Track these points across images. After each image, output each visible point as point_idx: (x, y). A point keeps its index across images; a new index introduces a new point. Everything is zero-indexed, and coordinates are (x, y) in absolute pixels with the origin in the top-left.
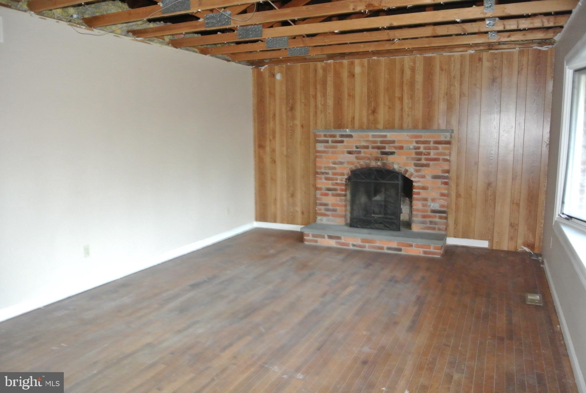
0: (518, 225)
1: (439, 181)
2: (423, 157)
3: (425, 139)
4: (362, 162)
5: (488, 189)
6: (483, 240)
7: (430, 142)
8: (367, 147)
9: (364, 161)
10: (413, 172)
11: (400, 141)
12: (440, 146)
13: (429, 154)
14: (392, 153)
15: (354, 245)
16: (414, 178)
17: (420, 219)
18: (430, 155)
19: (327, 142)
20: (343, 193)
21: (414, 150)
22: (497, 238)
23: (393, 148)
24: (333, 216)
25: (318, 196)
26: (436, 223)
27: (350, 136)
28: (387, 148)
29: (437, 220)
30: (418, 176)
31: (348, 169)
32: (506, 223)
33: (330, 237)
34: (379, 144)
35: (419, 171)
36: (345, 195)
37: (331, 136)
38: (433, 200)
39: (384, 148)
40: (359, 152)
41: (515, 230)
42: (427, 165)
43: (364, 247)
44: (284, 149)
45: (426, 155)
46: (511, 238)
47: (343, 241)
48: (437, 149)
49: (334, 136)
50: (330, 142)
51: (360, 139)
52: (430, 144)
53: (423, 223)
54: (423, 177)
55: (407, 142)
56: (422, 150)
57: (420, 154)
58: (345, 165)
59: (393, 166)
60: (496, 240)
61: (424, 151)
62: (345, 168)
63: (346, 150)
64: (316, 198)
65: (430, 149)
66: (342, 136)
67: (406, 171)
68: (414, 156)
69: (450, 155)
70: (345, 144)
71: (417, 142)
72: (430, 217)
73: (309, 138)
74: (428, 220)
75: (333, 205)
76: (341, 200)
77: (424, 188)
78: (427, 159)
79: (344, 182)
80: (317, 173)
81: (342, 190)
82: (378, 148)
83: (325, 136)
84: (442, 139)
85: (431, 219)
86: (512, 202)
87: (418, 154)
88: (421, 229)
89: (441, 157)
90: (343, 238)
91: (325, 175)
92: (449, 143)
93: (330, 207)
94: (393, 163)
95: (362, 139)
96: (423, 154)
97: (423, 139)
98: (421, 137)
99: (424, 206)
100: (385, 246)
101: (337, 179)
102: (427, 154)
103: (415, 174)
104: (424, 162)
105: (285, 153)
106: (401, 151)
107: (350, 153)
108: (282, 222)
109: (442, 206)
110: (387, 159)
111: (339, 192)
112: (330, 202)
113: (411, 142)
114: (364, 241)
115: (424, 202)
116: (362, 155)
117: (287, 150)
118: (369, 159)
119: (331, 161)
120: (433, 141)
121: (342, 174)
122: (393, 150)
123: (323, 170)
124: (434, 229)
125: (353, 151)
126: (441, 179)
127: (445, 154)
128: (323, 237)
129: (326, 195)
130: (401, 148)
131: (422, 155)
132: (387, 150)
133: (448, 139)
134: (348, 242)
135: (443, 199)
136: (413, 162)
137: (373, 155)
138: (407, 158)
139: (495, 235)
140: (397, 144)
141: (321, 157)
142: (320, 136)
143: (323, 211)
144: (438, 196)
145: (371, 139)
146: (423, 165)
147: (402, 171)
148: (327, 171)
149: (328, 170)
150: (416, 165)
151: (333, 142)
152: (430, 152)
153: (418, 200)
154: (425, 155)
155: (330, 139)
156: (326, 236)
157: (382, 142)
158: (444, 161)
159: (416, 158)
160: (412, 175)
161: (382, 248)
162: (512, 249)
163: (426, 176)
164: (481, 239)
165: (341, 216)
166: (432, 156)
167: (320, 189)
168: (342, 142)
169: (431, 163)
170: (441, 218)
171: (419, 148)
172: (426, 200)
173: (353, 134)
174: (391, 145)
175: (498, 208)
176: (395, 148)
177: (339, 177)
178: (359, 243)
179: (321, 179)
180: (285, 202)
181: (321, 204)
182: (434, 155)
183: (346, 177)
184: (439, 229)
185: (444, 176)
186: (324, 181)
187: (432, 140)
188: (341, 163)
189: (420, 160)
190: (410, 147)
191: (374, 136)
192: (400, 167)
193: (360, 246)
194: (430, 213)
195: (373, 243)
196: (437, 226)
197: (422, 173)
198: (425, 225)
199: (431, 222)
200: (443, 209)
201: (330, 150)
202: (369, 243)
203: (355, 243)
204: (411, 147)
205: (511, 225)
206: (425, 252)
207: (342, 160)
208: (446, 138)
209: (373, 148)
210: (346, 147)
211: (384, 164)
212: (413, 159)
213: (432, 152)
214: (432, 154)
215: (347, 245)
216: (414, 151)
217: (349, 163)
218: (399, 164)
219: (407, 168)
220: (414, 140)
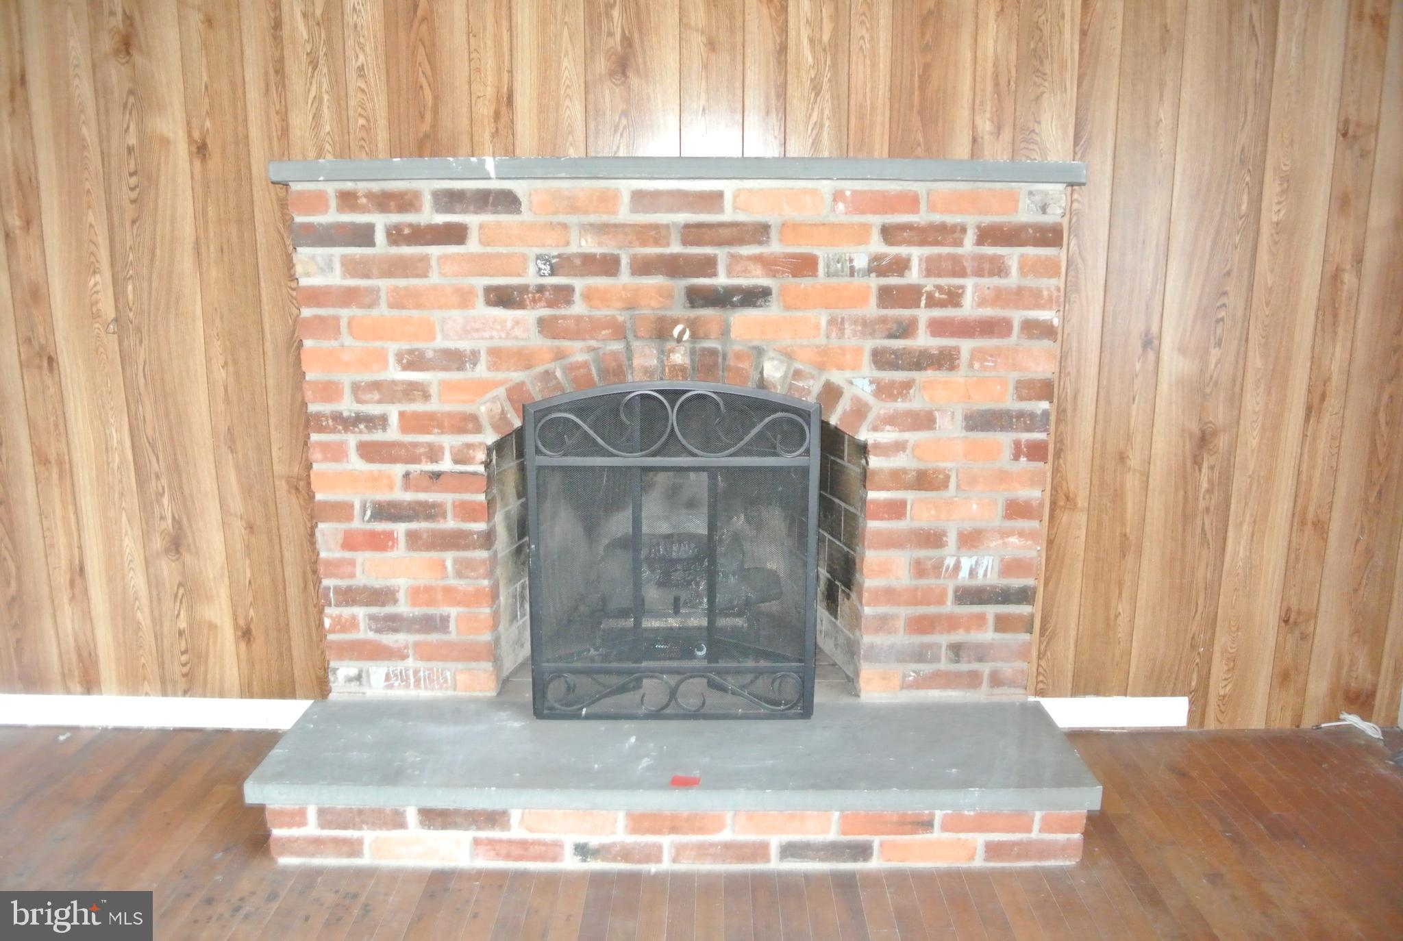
0: (1316, 617)
1: (1005, 439)
2: (924, 315)
3: (937, 218)
4: (578, 352)
5: (1197, 462)
6: (1164, 694)
7: (964, 230)
8: (608, 265)
9: (593, 343)
10: (871, 400)
11: (791, 229)
12: (1013, 256)
13: (954, 298)
14: (754, 297)
15: (582, 850)
16: (875, 429)
17: (901, 639)
18: (957, 304)
19: (364, 236)
20: (481, 526)
21: (873, 275)
22: (1226, 679)
23: (758, 270)
24: (428, 653)
25: (329, 550)
26: (981, 653)
27: (508, 202)
28: (721, 268)
29: (988, 635)
30: (891, 420)
31: (501, 391)
32: (1267, 612)
33: (434, 818)
34: (675, 248)
35: (900, 394)
36: (488, 539)
37: (384, 202)
38: (970, 539)
39: (707, 266)
40: (563, 295)
41: (1303, 637)
42: (945, 360)
43: (654, 854)
44: (102, 282)
45: (942, 304)
46: (1284, 677)
47: (516, 832)
48: (998, 268)
49: (405, 202)
50: (380, 236)
51: (561, 218)
52: (959, 243)
53: (919, 655)
54: (924, 421)
55: (833, 231)
56: (914, 276)
57: (910, 296)
58: (481, 370)
59: (762, 373)
60: (1218, 686)
61: (929, 284)
62: (482, 387)
63: (482, 282)
64: (313, 568)
65: (962, 273)
66: (450, 200)
67: (831, 393)
68: (872, 309)
69: (1064, 300)
70: (473, 245)
71: (889, 234)
72: (952, 623)
73: (245, 219)
74: (943, 639)
75: (417, 594)
76: (463, 569)
77: (925, 481)
78: (938, 328)
79: (481, 469)
80: (311, 422)
81: (466, 511)
82: (673, 267)
83: (348, 200)
84: (1025, 214)
85: (959, 636)
86: (1299, 518)
87: (887, 296)
88: (905, 686)
89: (1017, 316)
90: (515, 815)
91: (361, 432)
92: (1050, 236)
93: (403, 608)
94: (759, 352)
95: (573, 219)
96: (924, 298)
97: (922, 217)
98: (912, 202)
99: (919, 569)
100: (775, 842)
101: (434, 454)
102: (944, 296)
103: (880, 408)
104: (923, 340)
105: (107, 307)
106: (805, 282)
107: (503, 298)
108: (132, 683)
109: (1011, 567)
110: (725, 332)
111: (450, 523)
112: (402, 583)
113: (860, 234)
114: (639, 822)
115: (922, 553)
116: (578, 308)
117: (119, 294)
118: (619, 332)
119: (392, 348)
120: (979, 227)
121: (466, 423)
122: (757, 279)
123: (347, 406)
124: (973, 680)
125: (523, 289)
126: (1016, 430)
127: (1035, 299)
128: (397, 820)
129: (380, 542)
130: (804, 265)
131: (918, 306)
132: (722, 280)
133: (1054, 216)
134: (548, 837)
135: (1021, 534)
136: (869, 344)
137: (645, 312)
138: (836, 324)
139: (1218, 668)
140: (775, 247)
141: (328, 327)
142: (316, 202)
143: (364, 633)
144: (995, 518)
145: (624, 214)
146: (922, 361)
147: (810, 391)
148: (374, 409)
149: (380, 402)
150: (881, 359)
151: (396, 235)
152: (963, 287)
153: (893, 542)
154: (932, 303)
155: (381, 221)
156: (412, 815)
157: (692, 233)
158: (1031, 336)
159: (884, 320)
160: (860, 411)
161: (758, 851)
162: (1283, 723)
163: (937, 414)
164: (1155, 693)
165: (468, 653)
166: (969, 309)
167: (341, 511)
168: (456, 234)
169: (966, 346)
170: (1003, 624)
171: (901, 266)
172: (933, 539)
173: (518, 187)
174: (747, 250)
175: (1237, 547)
176: (769, 265)
177: (449, 442)
178: (619, 834)
179: (335, 453)
180: (137, 581)
181: (349, 596)
182: (982, 303)
183: (490, 438)
184: (996, 680)
185: (1032, 415)
186: (355, 463)
187: (972, 221)
188: (455, 359)
189: (906, 329)
190: (851, 260)
191: (639, 198)
192: (798, 374)
193: (626, 854)
194: (949, 607)
195: (701, 830)
196: (986, 669)
197: (916, 402)
198: (926, 668)
199: (957, 650)
200: (1016, 582)
201: (384, 284)
202: (674, 830)
203: (594, 841)
204: (861, 262)
205: (1286, 622)
206: (993, 850)
207: (465, 345)
208: (1044, 209)
209: (643, 267)
210: (480, 264)
211: (707, 363)
212: (868, 327)
213: (970, 285)
214: (968, 299)
215: (551, 850)
216: (875, 282)
217: (498, 357)
218: (789, 356)
219: (837, 377)
220: (877, 220)
